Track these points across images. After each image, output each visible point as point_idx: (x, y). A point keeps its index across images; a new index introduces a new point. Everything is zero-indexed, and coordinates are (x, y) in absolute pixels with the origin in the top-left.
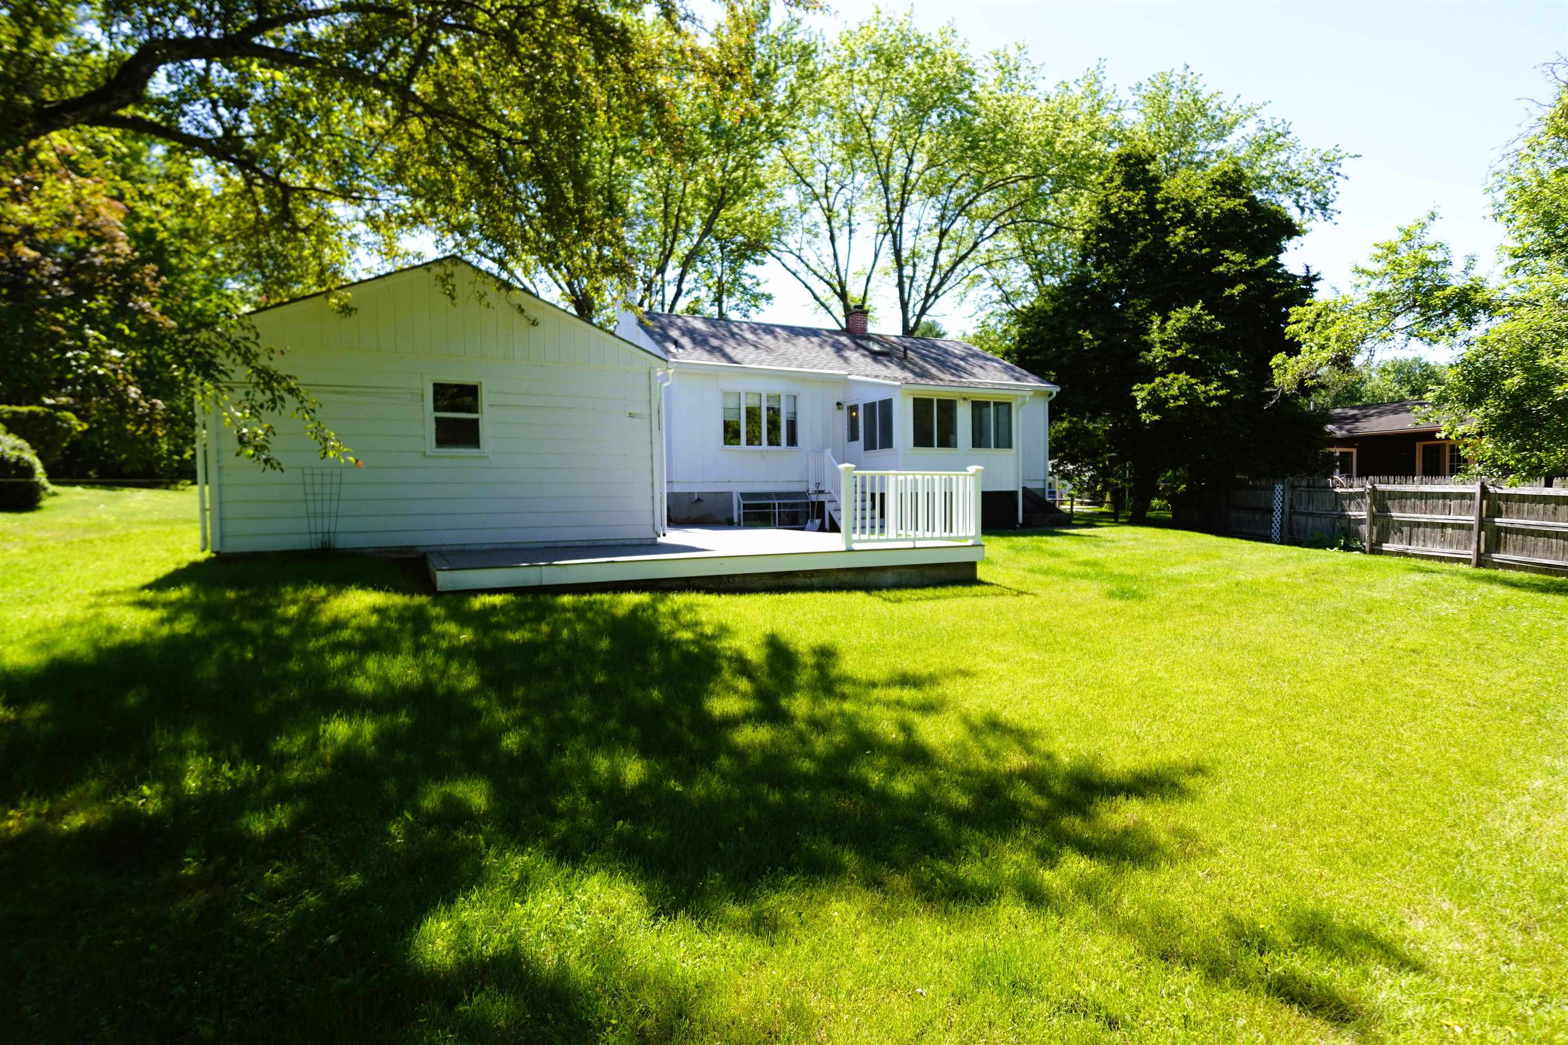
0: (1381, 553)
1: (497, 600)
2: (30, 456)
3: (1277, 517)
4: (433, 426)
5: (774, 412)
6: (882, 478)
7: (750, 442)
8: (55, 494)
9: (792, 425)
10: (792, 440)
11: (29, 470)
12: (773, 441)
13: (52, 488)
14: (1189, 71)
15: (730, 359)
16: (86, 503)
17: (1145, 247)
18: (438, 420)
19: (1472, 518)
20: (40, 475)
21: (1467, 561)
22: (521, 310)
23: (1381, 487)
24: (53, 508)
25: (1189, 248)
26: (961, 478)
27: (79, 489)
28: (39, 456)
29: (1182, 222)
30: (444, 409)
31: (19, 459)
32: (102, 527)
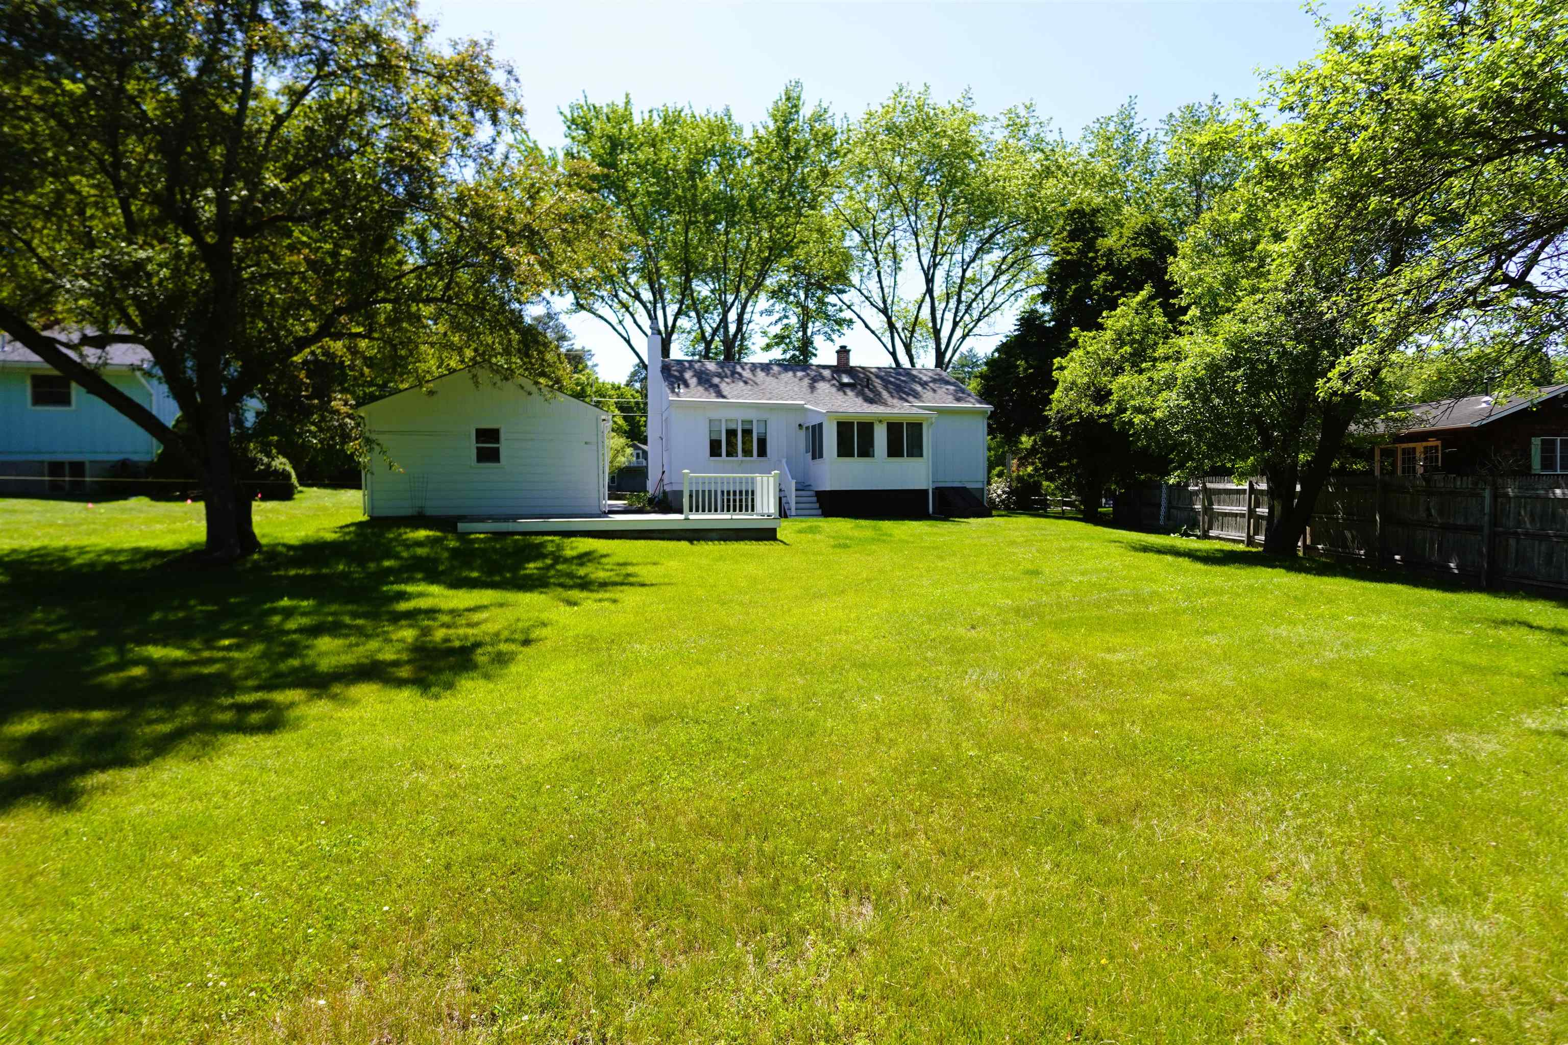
0: (1210, 538)
1: (482, 536)
2: (289, 468)
3: (1163, 510)
4: (475, 451)
5: (747, 433)
6: (753, 479)
7: (729, 454)
8: (301, 492)
9: (762, 443)
10: (762, 452)
11: (288, 476)
12: (747, 452)
13: (300, 488)
14: (1217, 100)
15: (720, 394)
16: (318, 497)
17: (1076, 290)
18: (478, 448)
19: (1244, 509)
20: (294, 479)
21: (1242, 541)
22: (522, 388)
23: (1209, 485)
24: (301, 499)
25: (1106, 291)
26: (765, 479)
27: (315, 489)
28: (294, 468)
29: (1104, 269)
30: (483, 442)
31: (284, 470)
32: (325, 509)
